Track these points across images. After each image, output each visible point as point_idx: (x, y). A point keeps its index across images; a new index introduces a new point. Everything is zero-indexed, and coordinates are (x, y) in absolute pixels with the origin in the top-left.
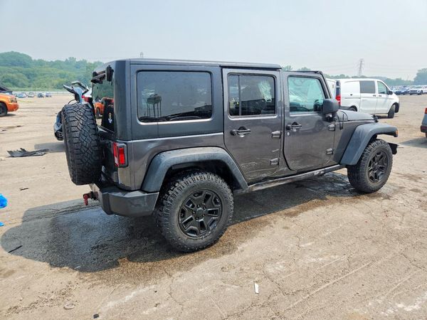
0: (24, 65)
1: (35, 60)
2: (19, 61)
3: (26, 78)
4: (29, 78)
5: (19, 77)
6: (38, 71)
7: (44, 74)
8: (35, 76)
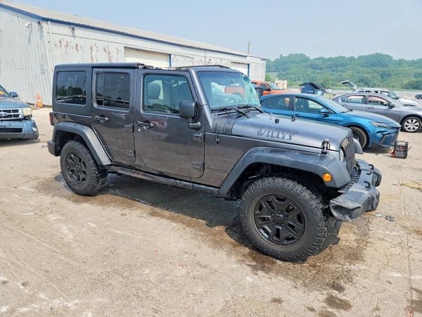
0: (383, 65)
1: (395, 60)
2: (379, 61)
3: (379, 78)
4: (382, 78)
5: (374, 77)
6: (393, 71)
7: (399, 74)
8: (389, 75)
